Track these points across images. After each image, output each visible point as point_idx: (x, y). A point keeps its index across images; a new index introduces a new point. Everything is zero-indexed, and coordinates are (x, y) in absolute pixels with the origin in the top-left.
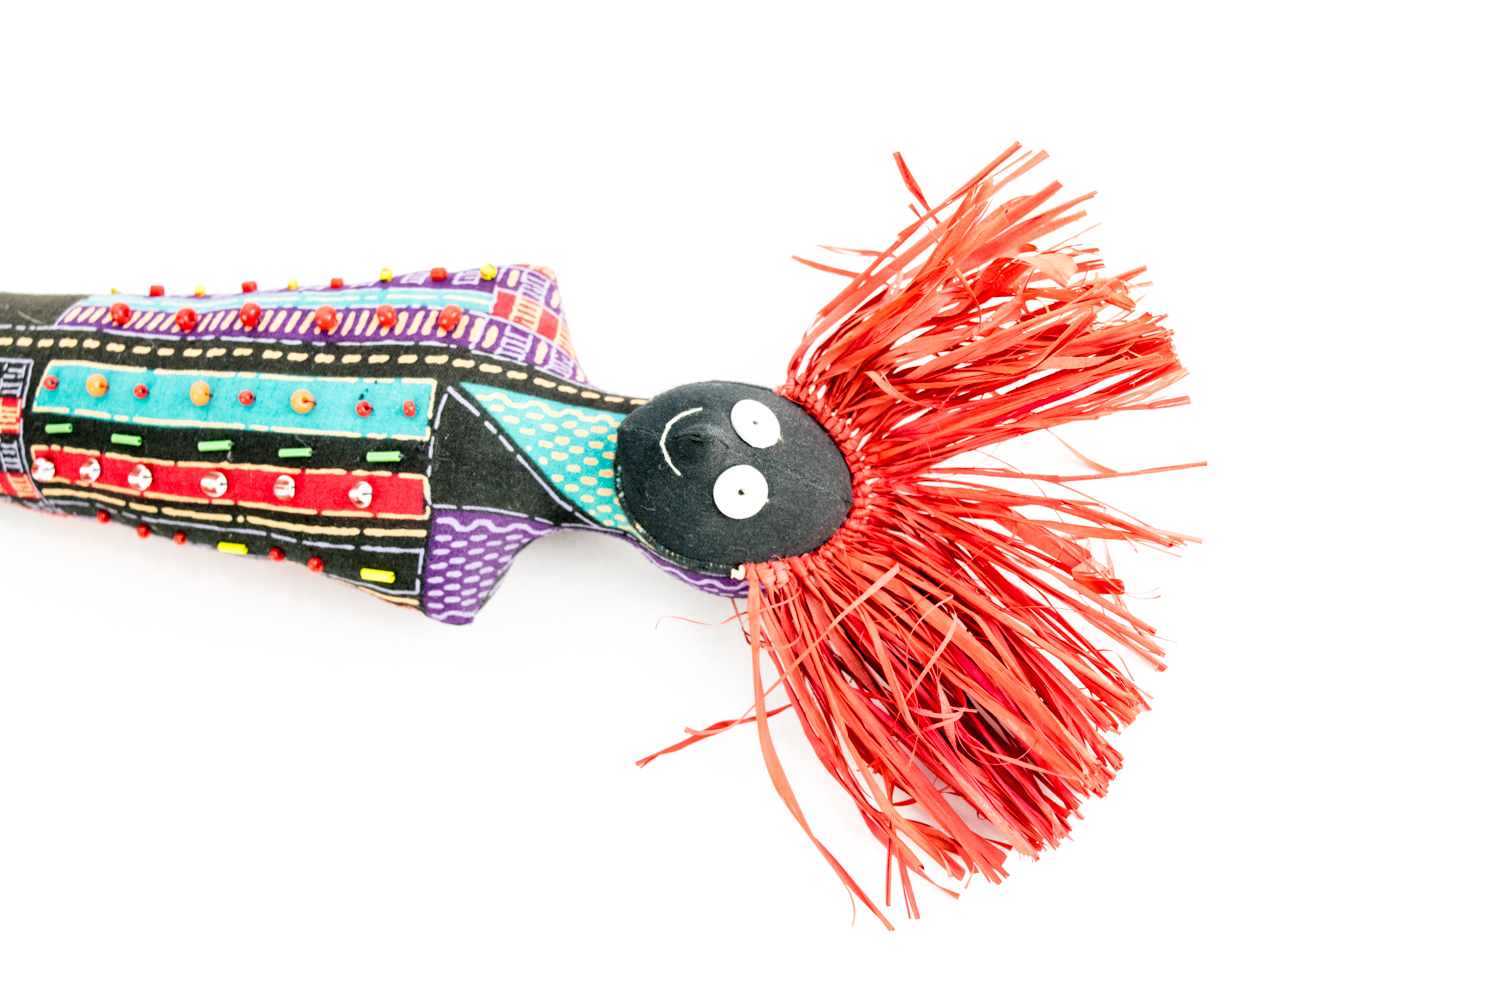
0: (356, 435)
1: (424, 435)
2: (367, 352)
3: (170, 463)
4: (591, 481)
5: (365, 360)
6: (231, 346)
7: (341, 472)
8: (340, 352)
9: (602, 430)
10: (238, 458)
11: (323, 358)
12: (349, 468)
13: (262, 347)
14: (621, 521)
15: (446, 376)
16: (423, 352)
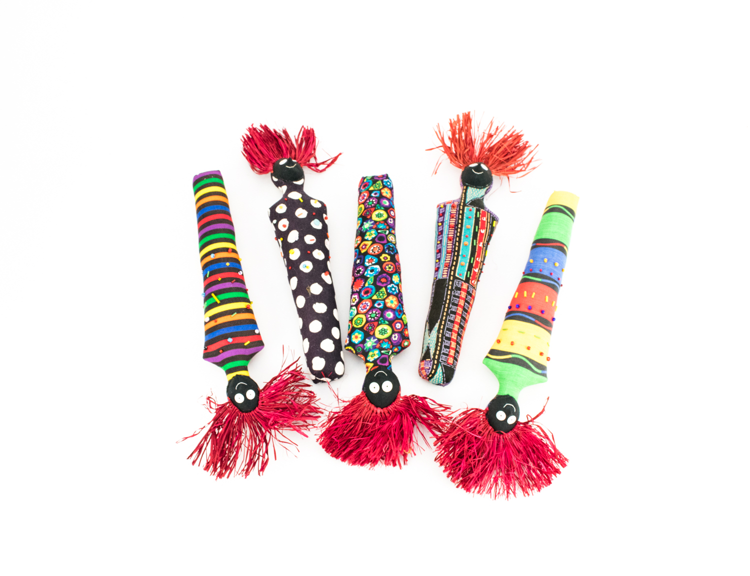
0: (474, 219)
1: (475, 208)
2: (459, 219)
3: (476, 253)
4: (479, 192)
5: (461, 214)
6: (456, 241)
7: (480, 222)
8: (458, 223)
9: (471, 190)
10: (476, 239)
11: (459, 226)
12: (479, 221)
13: (457, 236)
14: (485, 190)
15: (465, 205)
16: (460, 209)
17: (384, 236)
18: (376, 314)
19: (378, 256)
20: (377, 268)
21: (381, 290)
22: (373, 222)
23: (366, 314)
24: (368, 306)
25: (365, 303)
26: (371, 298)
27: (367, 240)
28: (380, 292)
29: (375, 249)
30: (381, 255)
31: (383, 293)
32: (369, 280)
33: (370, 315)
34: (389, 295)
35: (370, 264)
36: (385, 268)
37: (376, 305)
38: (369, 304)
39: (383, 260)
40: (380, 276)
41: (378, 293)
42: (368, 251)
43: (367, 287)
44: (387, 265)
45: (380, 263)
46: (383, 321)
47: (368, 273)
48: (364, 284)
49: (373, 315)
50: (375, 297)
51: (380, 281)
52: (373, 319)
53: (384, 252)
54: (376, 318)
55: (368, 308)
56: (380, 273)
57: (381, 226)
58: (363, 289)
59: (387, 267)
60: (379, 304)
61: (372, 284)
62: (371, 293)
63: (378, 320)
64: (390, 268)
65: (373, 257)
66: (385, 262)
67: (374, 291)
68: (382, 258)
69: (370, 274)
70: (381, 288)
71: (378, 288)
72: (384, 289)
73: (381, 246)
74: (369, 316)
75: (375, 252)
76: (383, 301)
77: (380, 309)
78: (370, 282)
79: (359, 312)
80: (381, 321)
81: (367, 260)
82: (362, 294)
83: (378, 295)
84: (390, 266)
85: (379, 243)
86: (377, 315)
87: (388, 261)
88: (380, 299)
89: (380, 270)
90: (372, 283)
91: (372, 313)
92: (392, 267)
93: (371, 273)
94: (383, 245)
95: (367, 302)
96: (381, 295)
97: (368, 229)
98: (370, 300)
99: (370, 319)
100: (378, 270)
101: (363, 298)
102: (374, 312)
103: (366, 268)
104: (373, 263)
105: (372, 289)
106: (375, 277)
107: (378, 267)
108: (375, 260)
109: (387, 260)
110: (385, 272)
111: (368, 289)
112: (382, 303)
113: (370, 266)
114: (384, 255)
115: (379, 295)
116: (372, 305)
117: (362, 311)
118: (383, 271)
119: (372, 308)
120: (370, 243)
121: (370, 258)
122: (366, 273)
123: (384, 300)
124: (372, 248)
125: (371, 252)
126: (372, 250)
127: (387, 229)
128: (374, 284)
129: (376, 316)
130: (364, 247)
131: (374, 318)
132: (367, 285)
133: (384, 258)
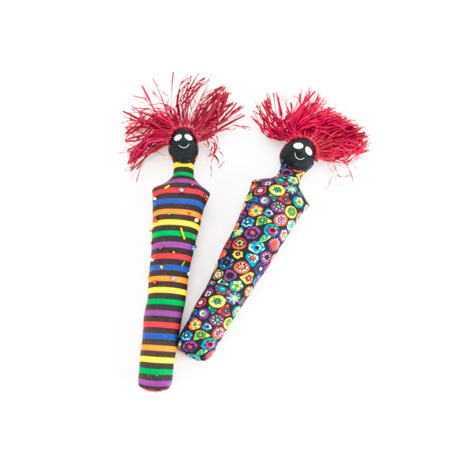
17: (225, 278)
18: (276, 206)
19: (243, 259)
20: (252, 247)
21: (260, 224)
22: (228, 298)
23: (283, 213)
24: (279, 218)
25: (279, 222)
26: (273, 223)
27: (243, 283)
28: (262, 223)
29: (242, 268)
30: (241, 258)
31: (260, 221)
32: (265, 241)
33: (280, 209)
34: (255, 218)
35: (255, 256)
36: (244, 244)
37: (272, 214)
38: (277, 219)
39: (242, 253)
40: (254, 238)
41: (265, 223)
42: (248, 270)
43: (270, 234)
44: (240, 246)
45: (246, 251)
46: (274, 198)
47: (262, 248)
48: (270, 239)
49: (279, 207)
50: (269, 221)
51: (256, 233)
52: (281, 204)
53: (236, 261)
54: (278, 203)
55: (279, 216)
56: (250, 241)
57: (223, 289)
58: (273, 236)
59: (242, 244)
60: (269, 213)
61: (265, 234)
62: (269, 227)
63: (277, 200)
64: (239, 243)
65: (248, 260)
66: (240, 250)
67: (266, 227)
68: (241, 256)
69: (261, 245)
70: (259, 227)
71: (262, 227)
72: (257, 224)
73: (234, 268)
74: (282, 209)
75: (244, 265)
76: (264, 214)
77: (271, 209)
78: (265, 238)
79: (287, 219)
80: (275, 199)
81: (255, 261)
82: (277, 232)
83: (265, 222)
84: (238, 245)
85: (235, 272)
86: (275, 204)
87: (236, 250)
88: (265, 217)
89: (250, 244)
90: (264, 236)
91: (278, 209)
92: (236, 243)
93: (259, 246)
94: (232, 268)
95: (277, 222)
96: (262, 220)
97: (235, 293)
98: (275, 222)
99: (283, 206)
100: (252, 245)
101: (278, 228)
102: (277, 209)
103: (260, 255)
104: (251, 255)
105: (267, 230)
106: (258, 240)
107: (250, 249)
108: (248, 256)
109: (238, 251)
110: (247, 240)
111: (270, 232)
112: (266, 213)
113: (256, 254)
114: (238, 258)
115: (264, 220)
116: (275, 216)
117: (285, 218)
118: (248, 242)
119: (276, 213)
120: (242, 278)
121: (251, 261)
122: (263, 250)
123: (262, 215)
124: (244, 270)
125: (247, 268)
126: (245, 268)
127: (218, 284)
128: (263, 233)
129: (277, 205)
130: (249, 278)
131: (279, 204)
132: (269, 237)
133: (240, 254)
